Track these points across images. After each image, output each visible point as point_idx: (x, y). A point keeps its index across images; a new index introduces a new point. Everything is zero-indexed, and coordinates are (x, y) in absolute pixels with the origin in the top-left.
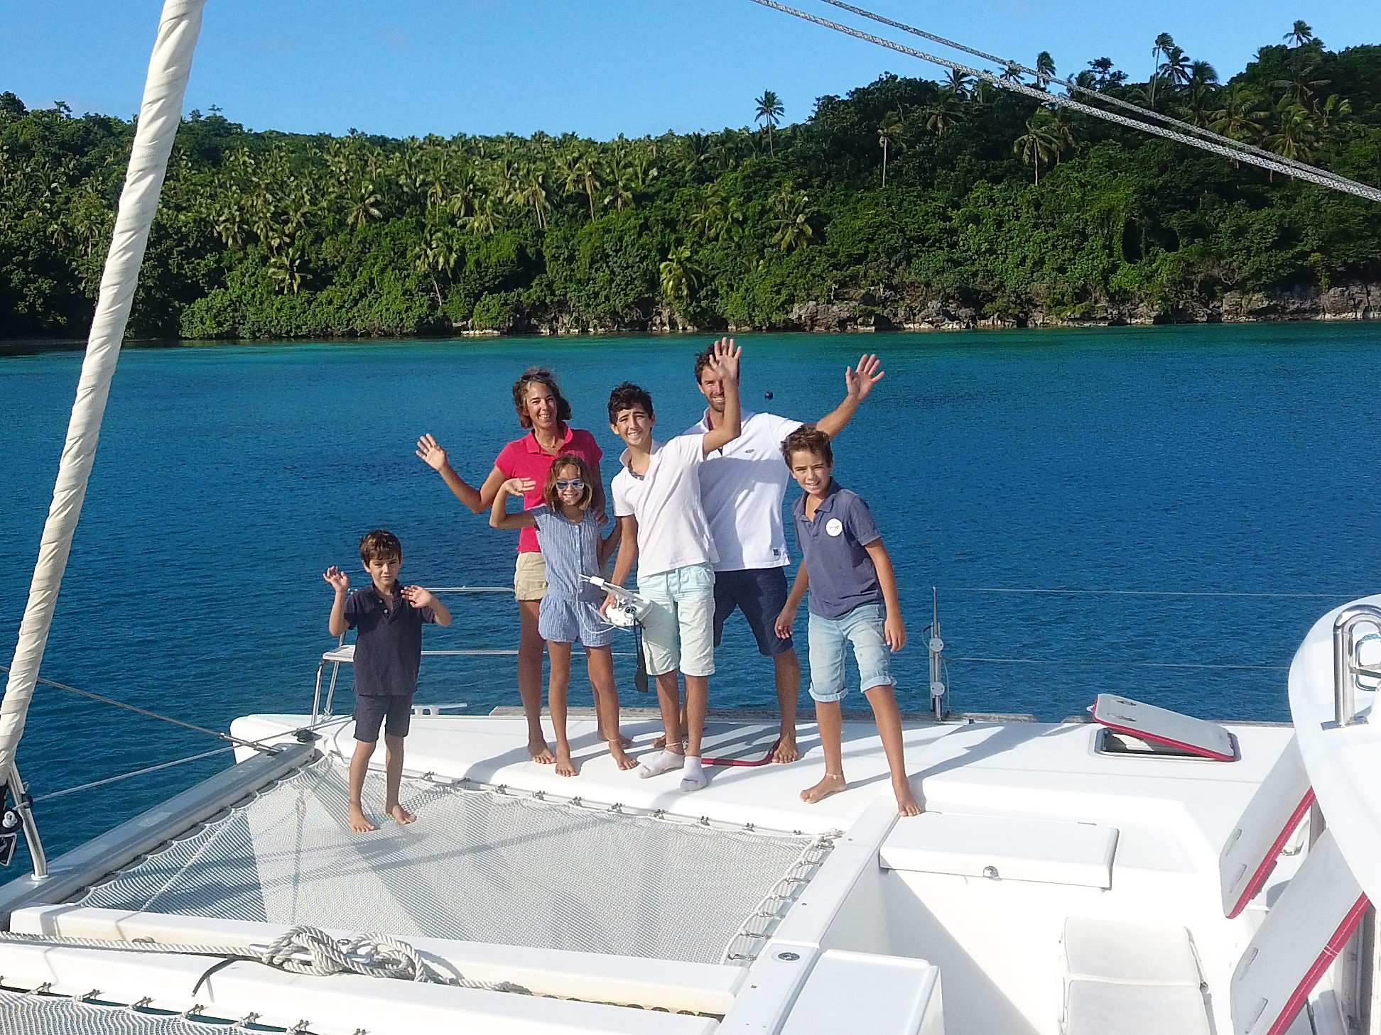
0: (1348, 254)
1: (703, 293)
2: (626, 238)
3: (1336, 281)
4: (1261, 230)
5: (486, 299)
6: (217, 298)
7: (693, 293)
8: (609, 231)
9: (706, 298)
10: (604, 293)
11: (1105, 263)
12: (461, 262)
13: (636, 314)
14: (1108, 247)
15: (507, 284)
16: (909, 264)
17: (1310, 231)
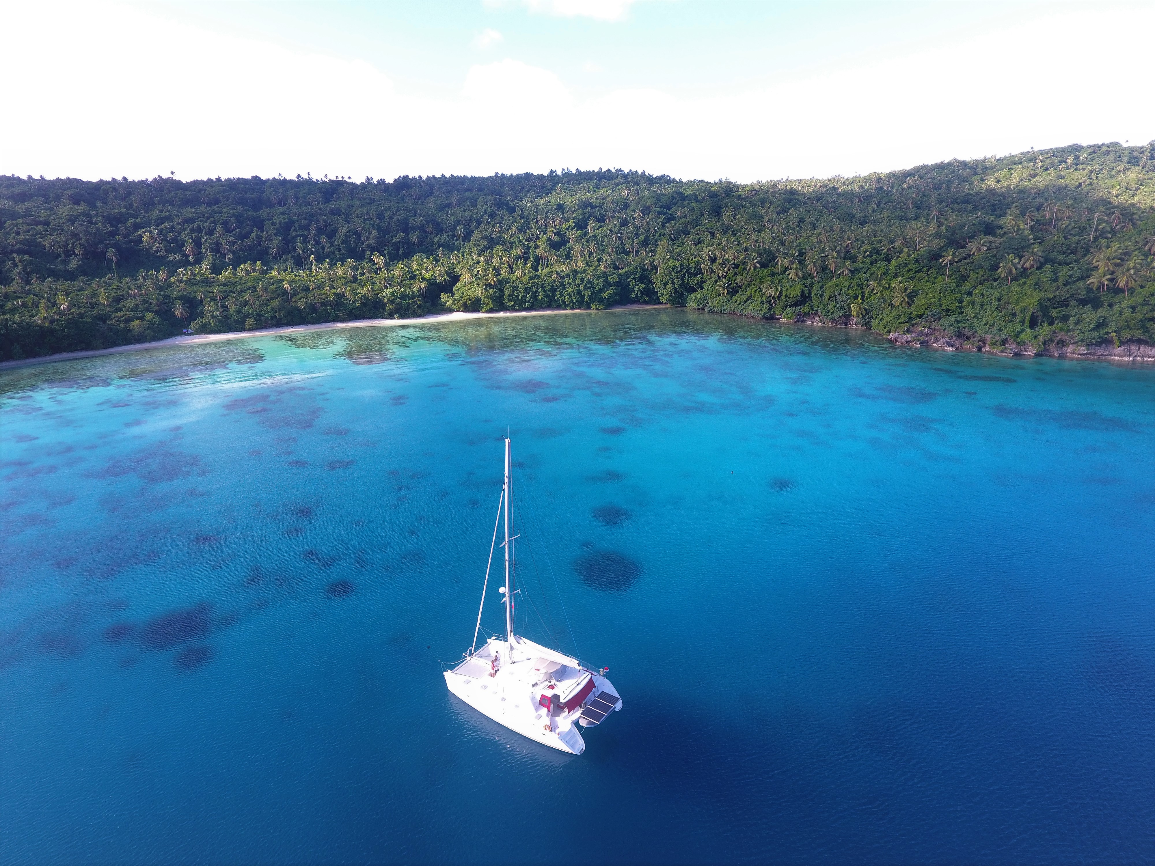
0: (1126, 335)
1: (867, 316)
2: (843, 290)
3: (1122, 344)
4: (1089, 322)
5: (788, 309)
6: (698, 295)
7: (863, 316)
8: (838, 286)
9: (868, 318)
10: (831, 311)
11: (1019, 329)
12: (781, 294)
13: (844, 319)
14: (1023, 322)
15: (796, 305)
16: (939, 321)
17: (1113, 323)
